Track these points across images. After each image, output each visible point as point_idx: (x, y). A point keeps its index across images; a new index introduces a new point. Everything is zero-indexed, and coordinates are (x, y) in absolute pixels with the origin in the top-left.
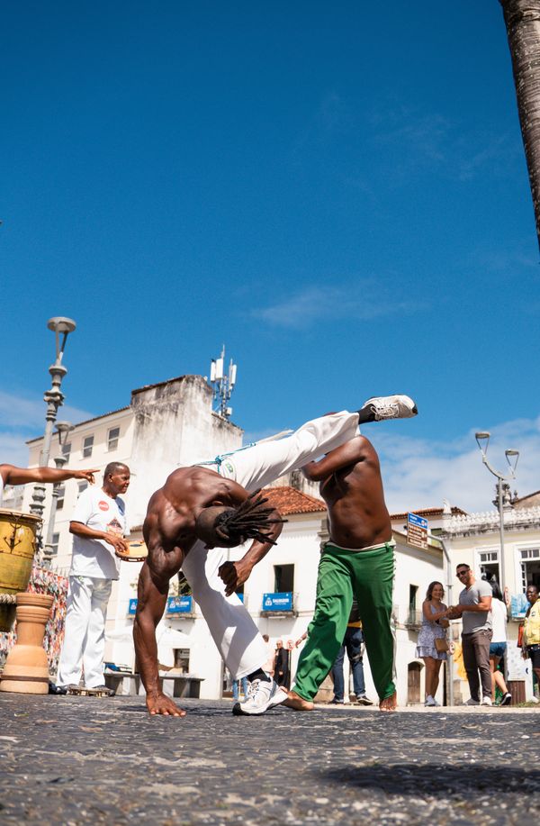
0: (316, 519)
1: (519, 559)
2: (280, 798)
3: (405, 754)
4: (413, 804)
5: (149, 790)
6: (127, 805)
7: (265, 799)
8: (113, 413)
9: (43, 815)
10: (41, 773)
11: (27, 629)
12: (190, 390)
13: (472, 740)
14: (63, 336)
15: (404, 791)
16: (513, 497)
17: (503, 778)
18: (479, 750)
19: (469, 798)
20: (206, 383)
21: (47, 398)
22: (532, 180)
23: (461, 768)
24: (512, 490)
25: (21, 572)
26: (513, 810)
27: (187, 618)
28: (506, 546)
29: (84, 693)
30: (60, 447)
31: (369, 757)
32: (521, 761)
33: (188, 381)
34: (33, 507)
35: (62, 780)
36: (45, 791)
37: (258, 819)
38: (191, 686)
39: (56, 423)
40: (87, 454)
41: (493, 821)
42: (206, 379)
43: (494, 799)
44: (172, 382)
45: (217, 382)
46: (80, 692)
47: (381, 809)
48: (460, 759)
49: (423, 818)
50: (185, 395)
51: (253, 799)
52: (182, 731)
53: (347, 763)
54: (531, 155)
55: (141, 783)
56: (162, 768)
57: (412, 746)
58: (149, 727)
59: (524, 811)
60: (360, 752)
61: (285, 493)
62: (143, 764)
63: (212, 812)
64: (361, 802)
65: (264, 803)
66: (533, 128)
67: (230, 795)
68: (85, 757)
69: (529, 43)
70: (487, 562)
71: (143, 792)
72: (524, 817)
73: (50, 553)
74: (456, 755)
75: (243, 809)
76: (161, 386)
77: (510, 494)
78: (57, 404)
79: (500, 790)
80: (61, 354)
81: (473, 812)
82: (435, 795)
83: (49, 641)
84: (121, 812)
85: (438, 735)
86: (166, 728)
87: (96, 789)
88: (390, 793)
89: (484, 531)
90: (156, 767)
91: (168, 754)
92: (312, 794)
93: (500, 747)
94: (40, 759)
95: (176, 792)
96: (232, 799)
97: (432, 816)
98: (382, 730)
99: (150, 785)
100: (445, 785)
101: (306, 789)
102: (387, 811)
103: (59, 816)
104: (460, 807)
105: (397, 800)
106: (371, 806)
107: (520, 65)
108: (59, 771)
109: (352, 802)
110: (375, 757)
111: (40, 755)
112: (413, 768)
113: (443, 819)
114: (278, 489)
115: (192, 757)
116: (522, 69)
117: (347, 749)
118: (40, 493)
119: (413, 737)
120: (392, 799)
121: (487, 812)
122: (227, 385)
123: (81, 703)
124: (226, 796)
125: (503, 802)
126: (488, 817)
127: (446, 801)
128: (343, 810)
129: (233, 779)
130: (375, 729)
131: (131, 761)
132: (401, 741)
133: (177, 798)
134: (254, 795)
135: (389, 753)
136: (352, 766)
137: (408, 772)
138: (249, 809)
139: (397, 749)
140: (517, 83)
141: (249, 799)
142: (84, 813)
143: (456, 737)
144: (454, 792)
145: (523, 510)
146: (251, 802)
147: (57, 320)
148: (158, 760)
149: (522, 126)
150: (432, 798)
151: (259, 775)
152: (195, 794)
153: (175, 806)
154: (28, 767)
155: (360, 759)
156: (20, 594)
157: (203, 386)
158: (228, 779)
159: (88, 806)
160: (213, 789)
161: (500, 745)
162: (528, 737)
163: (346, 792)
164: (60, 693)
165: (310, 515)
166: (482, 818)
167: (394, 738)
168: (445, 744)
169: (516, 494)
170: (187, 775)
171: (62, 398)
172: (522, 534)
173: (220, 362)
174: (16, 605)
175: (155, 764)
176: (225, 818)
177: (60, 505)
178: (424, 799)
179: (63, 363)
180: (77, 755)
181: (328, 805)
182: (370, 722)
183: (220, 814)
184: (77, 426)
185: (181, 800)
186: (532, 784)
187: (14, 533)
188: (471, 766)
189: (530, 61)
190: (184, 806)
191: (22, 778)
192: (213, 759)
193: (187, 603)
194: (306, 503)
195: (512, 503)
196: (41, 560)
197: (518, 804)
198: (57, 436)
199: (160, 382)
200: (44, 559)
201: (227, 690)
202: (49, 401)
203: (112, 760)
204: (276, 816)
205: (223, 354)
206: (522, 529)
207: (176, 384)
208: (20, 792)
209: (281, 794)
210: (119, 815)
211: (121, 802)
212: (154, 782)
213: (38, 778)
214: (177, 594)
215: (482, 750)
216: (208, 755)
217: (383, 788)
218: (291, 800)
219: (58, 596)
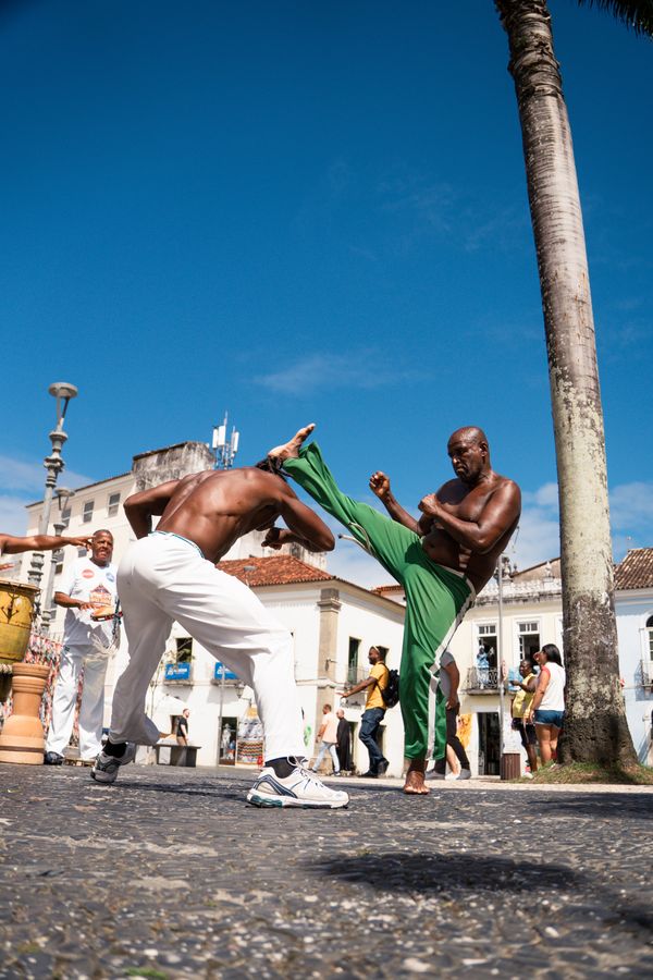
0: (315, 588)
1: (517, 633)
2: (269, 895)
3: (397, 841)
4: (401, 903)
5: (138, 884)
6: (116, 903)
7: (254, 897)
8: (114, 479)
9: (30, 917)
10: (32, 864)
11: (22, 699)
12: (191, 456)
13: (464, 824)
14: (64, 401)
15: (392, 887)
16: (513, 570)
17: (493, 872)
18: (471, 837)
19: (457, 895)
20: (208, 450)
21: (47, 464)
22: (539, 257)
23: (452, 859)
24: (511, 563)
25: (19, 643)
26: (500, 913)
27: (185, 685)
28: (504, 619)
29: (79, 764)
30: (60, 513)
31: (360, 845)
32: (511, 851)
33: (189, 448)
34: (31, 573)
35: (52, 874)
36: (33, 886)
37: (246, 921)
38: (188, 754)
39: (56, 489)
40: (87, 519)
41: (479, 926)
42: (208, 446)
43: (482, 899)
44: (174, 448)
45: (219, 450)
46: (75, 762)
47: (370, 909)
48: (451, 848)
49: (411, 920)
50: (187, 461)
51: (243, 897)
52: (176, 811)
53: (338, 852)
54: (539, 232)
55: (130, 875)
56: (153, 857)
57: (404, 831)
58: (142, 805)
59: (510, 915)
60: (352, 838)
61: (285, 562)
62: (134, 852)
63: (200, 913)
64: (350, 901)
65: (254, 902)
66: (542, 204)
67: (219, 891)
68: (77, 842)
69: (540, 118)
70: (485, 635)
71: (133, 887)
72: (511, 922)
73: (48, 620)
74: (447, 843)
75: (232, 908)
76: (162, 452)
77: (509, 568)
78: (57, 470)
79: (488, 887)
80: (62, 420)
81: (461, 914)
82: (423, 893)
83: (46, 708)
84: (109, 913)
85: (431, 818)
86: (160, 806)
87: (85, 882)
88: (379, 889)
89: (482, 604)
90: (148, 856)
91: (160, 839)
92: (301, 891)
93: (491, 834)
94: (32, 845)
95: (166, 886)
96: (222, 896)
97: (420, 919)
98: (375, 811)
99: (139, 879)
100: (435, 880)
101: (296, 884)
102: (375, 911)
103: (46, 917)
104: (448, 907)
105: (385, 899)
106: (361, 906)
107: (531, 140)
108: (49, 861)
109: (341, 900)
110: (367, 845)
111: (31, 840)
112: (403, 857)
113: (431, 922)
114: (278, 557)
115: (184, 843)
116: (533, 144)
117: (340, 834)
118: (38, 560)
119: (407, 819)
120: (381, 896)
121: (474, 915)
122: (229, 452)
123: (76, 775)
124: (216, 893)
125: (491, 903)
126: (474, 921)
127: (434, 901)
128: (332, 910)
129: (224, 871)
130: (369, 810)
131: (123, 847)
132: (393, 824)
133: (167, 894)
134: (243, 892)
135: (380, 840)
136: (344, 855)
137: (399, 862)
138: (238, 908)
139: (388, 835)
140: (527, 159)
141: (238, 897)
142: (72, 914)
143: (447, 821)
144: (442, 889)
145: (523, 584)
146: (240, 900)
147: (59, 385)
148: (151, 847)
149: (530, 202)
150: (420, 896)
151: (250, 865)
152: (184, 889)
153: (164, 904)
154: (18, 856)
155: (353, 847)
156: (16, 664)
157: (205, 452)
158: (219, 871)
159: (77, 904)
160: (203, 884)
161: (492, 831)
162: (519, 822)
163: (335, 887)
164: (55, 764)
165: (309, 584)
166: (469, 922)
167: (386, 820)
168: (437, 829)
169: (515, 568)
170: (178, 866)
171: (62, 465)
172: (521, 607)
173: (223, 429)
174: (12, 675)
175: (146, 851)
176: (213, 920)
177: (59, 570)
178: (413, 898)
179: (63, 430)
180: (69, 841)
181: (317, 903)
182: (364, 800)
183: (208, 914)
184: (77, 491)
185: (171, 897)
186: (520, 880)
187: (12, 603)
188: (462, 857)
189: (541, 136)
190: (173, 904)
191: (12, 870)
192: (205, 845)
193: (186, 670)
194: (306, 572)
195: (511, 577)
196: (39, 625)
197: (505, 906)
198: (57, 501)
199: (161, 448)
200: (42, 625)
201: (224, 758)
202: (50, 468)
203: (104, 847)
204: (264, 917)
205: (225, 421)
206: (521, 603)
207: (178, 450)
208: (9, 888)
209: (270, 890)
210: (108, 916)
211: (110, 899)
212: (144, 875)
213: (28, 870)
214: (175, 662)
215: (474, 837)
216: (200, 841)
217: (372, 883)
218: (281, 897)
219: (55, 663)
